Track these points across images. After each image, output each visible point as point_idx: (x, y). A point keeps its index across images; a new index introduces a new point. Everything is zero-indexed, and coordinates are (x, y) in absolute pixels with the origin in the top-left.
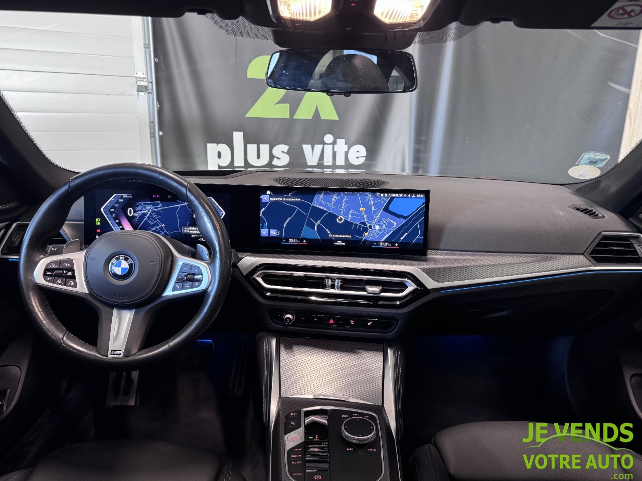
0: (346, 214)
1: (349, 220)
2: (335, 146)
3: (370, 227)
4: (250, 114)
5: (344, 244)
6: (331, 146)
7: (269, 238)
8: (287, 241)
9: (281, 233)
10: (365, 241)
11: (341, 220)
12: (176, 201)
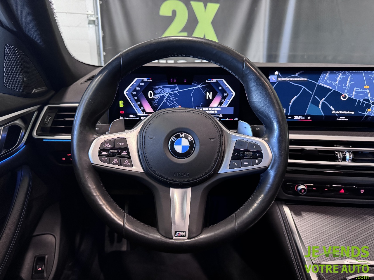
0: (350, 91)
1: (353, 97)
3: (373, 103)
5: (347, 119)
8: (293, 118)
9: (287, 111)
10: (368, 116)
11: (345, 97)
12: (191, 84)
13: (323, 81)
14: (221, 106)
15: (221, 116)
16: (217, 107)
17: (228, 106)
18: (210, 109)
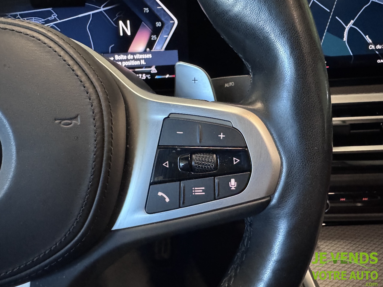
12: (85, 5)
14: (151, 49)
15: (154, 70)
16: (145, 52)
17: (167, 49)
18: (130, 57)
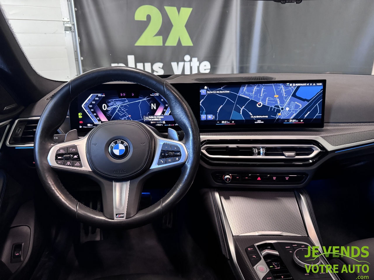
0: (264, 100)
1: (266, 104)
2: (191, 63)
3: (282, 109)
4: (138, 44)
5: (263, 122)
6: (189, 63)
7: (207, 121)
8: (221, 122)
9: (216, 117)
10: (278, 119)
11: (260, 105)
12: (138, 98)
13: (242, 92)
15: (164, 122)
16: (161, 115)
17: (169, 115)
18: (155, 117)
